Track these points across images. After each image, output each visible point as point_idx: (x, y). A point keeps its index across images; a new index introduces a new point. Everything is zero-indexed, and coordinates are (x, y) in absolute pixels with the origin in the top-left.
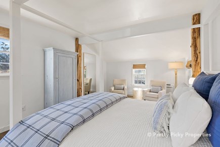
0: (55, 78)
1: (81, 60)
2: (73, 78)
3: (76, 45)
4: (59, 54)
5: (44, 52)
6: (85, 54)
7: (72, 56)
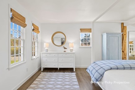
0: (107, 49)
1: (126, 37)
2: (118, 50)
3: (122, 27)
4: (110, 36)
5: (102, 36)
6: (130, 32)
7: (118, 36)
